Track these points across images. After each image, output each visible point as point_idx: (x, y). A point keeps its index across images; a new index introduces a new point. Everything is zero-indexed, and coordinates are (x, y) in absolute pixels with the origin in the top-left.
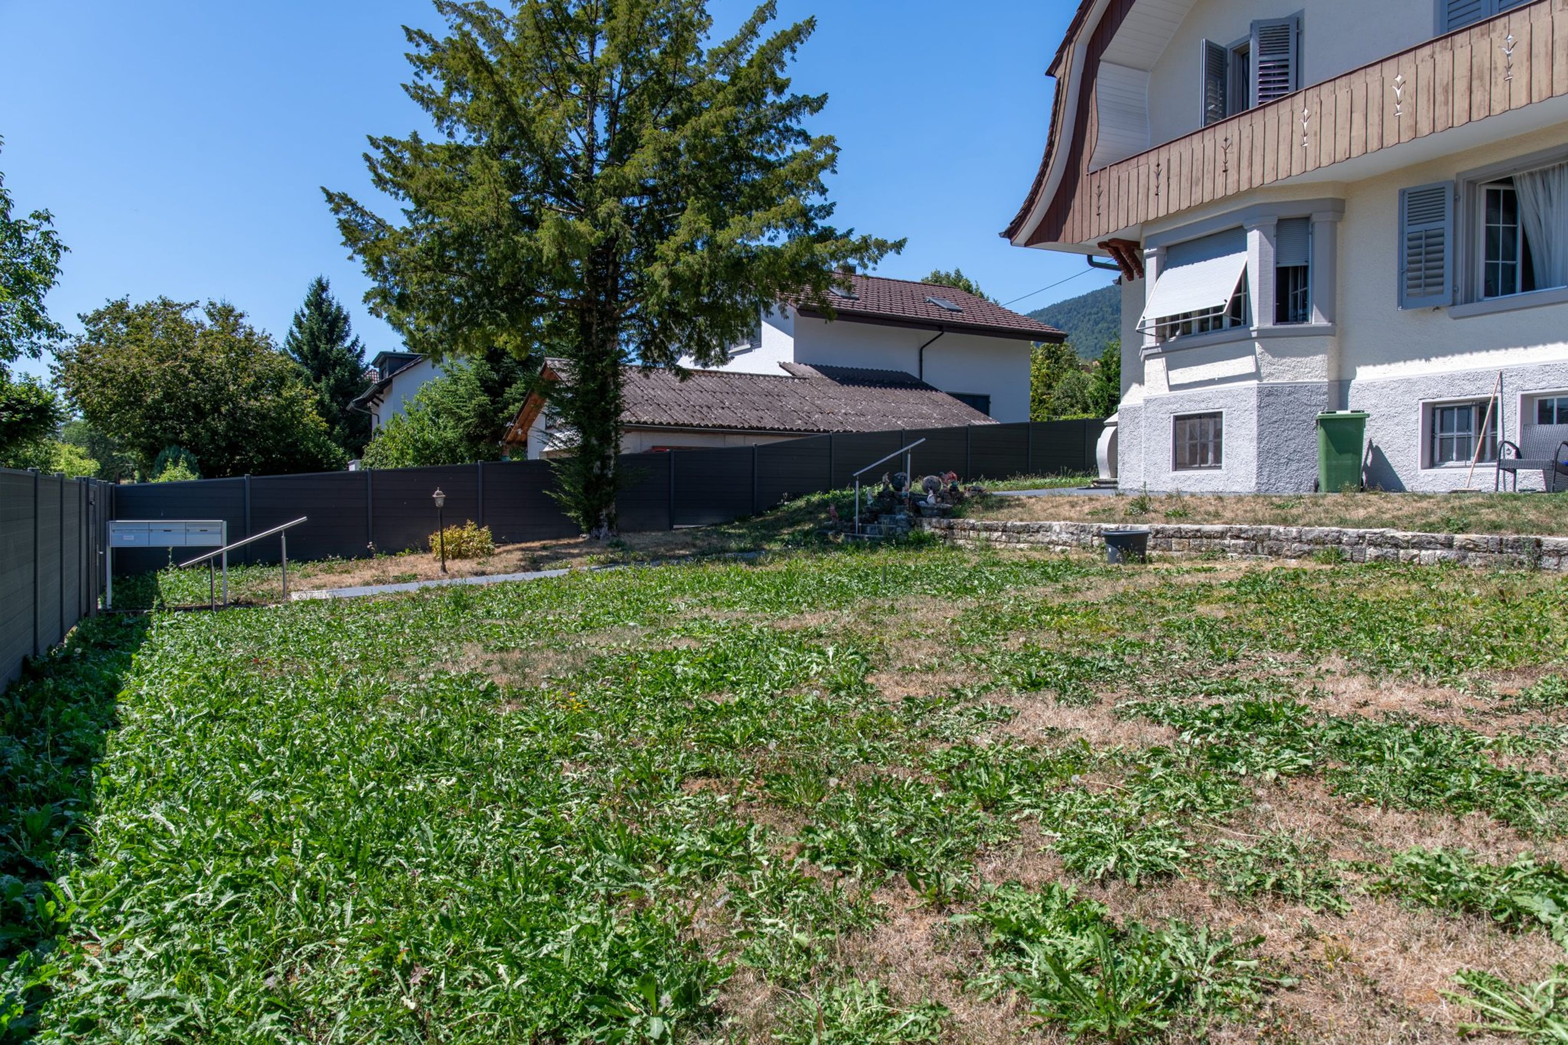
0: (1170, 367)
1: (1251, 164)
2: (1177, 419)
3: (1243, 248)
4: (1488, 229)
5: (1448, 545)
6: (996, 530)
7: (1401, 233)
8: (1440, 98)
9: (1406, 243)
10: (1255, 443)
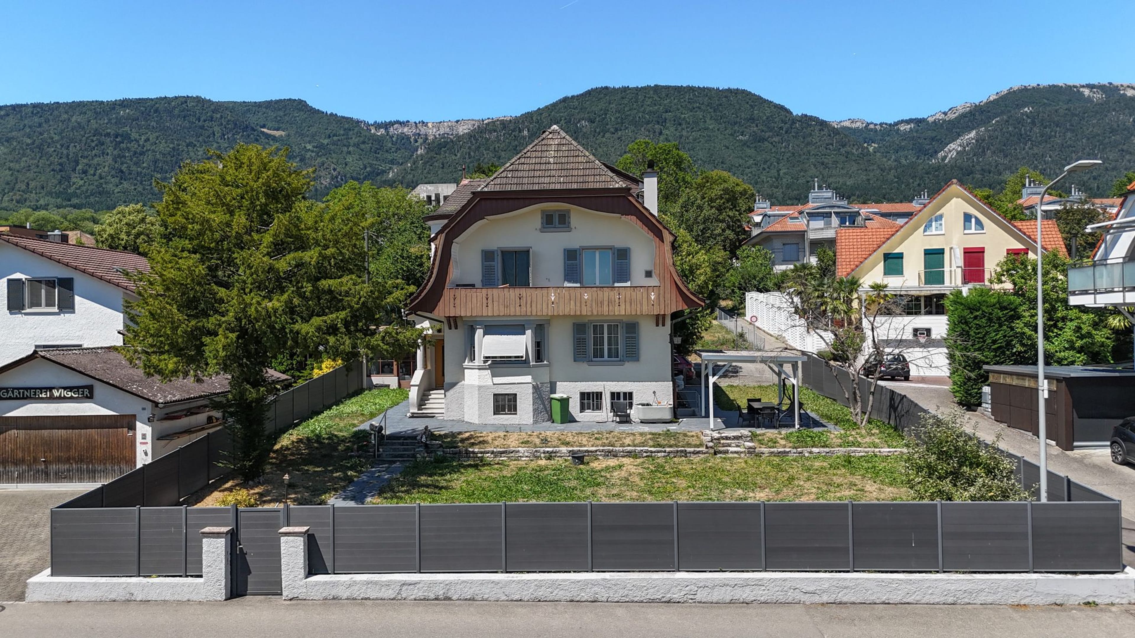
0: (493, 375)
1: (531, 306)
2: (494, 395)
3: (524, 334)
4: (594, 337)
5: (665, 452)
6: (488, 453)
7: (574, 337)
8: (599, 305)
9: (576, 341)
10: (532, 406)
